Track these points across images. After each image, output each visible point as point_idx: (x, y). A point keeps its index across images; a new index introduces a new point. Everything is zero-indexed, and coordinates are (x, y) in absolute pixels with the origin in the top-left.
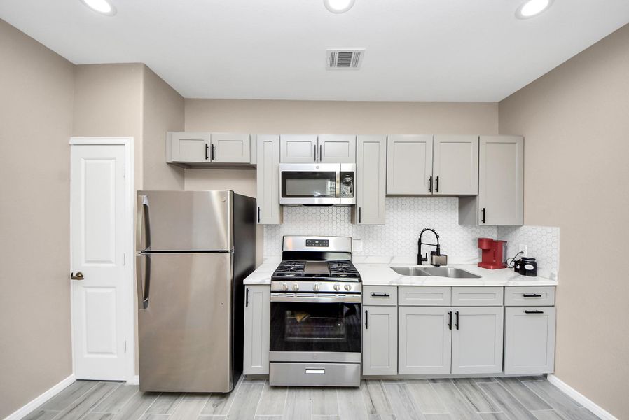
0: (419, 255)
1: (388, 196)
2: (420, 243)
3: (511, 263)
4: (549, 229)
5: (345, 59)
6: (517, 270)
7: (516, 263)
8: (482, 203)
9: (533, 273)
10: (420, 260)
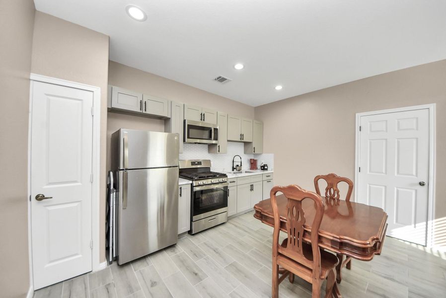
0: (233, 167)
1: (228, 141)
2: (233, 162)
3: (259, 167)
4: (271, 154)
5: (221, 80)
6: (262, 169)
7: (261, 167)
8: (254, 145)
9: (267, 169)
10: (233, 169)
